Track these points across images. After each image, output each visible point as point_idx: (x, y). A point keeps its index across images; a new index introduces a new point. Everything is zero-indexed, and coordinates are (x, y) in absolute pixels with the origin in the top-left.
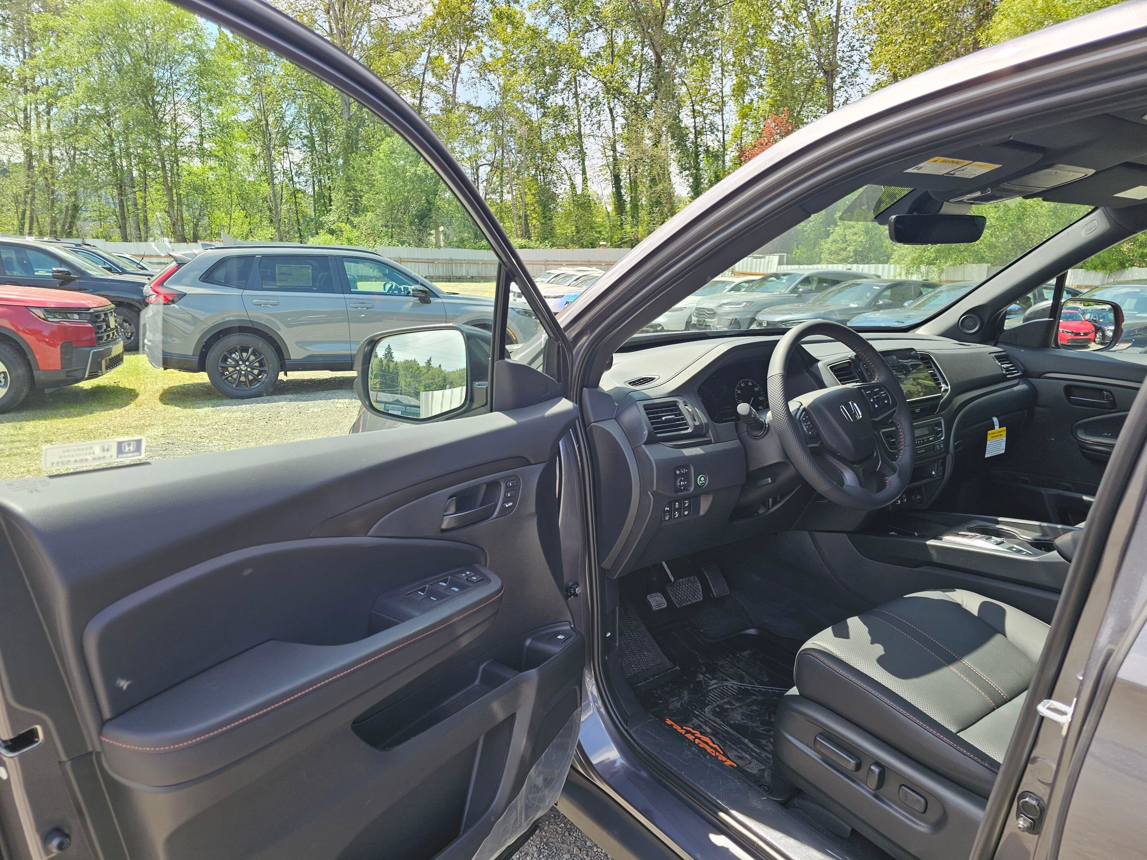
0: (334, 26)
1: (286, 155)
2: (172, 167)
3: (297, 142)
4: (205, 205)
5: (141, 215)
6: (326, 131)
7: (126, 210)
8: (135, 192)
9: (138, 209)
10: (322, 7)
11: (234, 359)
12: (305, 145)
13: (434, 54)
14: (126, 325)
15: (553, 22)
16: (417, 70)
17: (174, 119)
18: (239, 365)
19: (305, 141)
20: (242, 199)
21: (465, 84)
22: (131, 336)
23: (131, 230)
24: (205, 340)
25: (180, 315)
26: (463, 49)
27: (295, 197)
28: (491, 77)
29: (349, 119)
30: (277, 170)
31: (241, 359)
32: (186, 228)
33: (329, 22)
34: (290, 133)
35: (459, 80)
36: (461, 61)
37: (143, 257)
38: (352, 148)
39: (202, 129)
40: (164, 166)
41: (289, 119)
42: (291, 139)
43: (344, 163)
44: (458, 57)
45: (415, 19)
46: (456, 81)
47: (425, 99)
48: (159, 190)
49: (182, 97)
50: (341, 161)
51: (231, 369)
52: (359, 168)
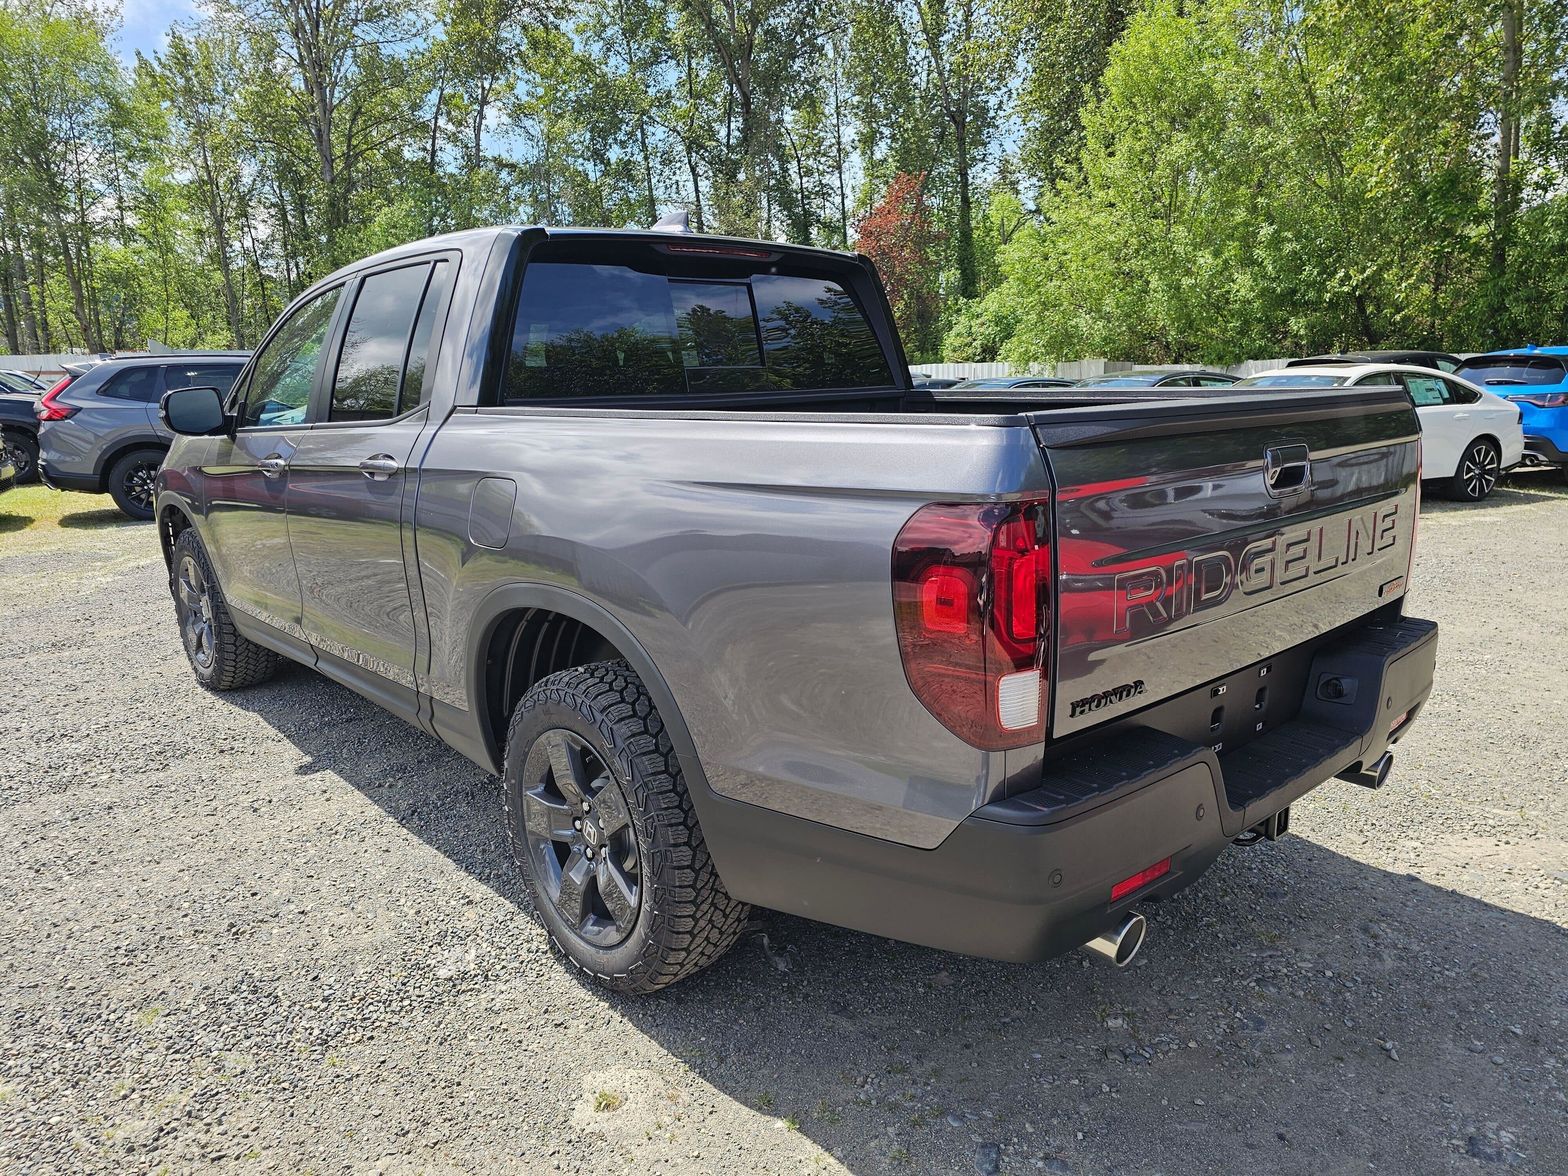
0: (304, 53)
1: (246, 229)
2: (79, 250)
3: (262, 213)
4: (130, 302)
5: (39, 317)
6: (302, 197)
7: (15, 310)
8: (27, 287)
9: (32, 309)
10: (286, 27)
11: (141, 478)
12: (273, 216)
13: (448, 91)
14: (17, 452)
15: (609, 50)
16: (426, 114)
17: (78, 185)
18: (147, 484)
19: (273, 211)
20: (186, 292)
21: (492, 133)
22: (25, 466)
23: (24, 339)
24: (106, 457)
25: (77, 433)
26: (487, 86)
27: (263, 288)
28: (528, 123)
29: (332, 182)
30: (234, 251)
31: (149, 477)
32: (106, 333)
33: (298, 48)
34: (250, 200)
35: (483, 127)
36: (484, 102)
37: (39, 374)
38: (339, 220)
39: (121, 199)
40: (67, 250)
41: (247, 180)
42: (253, 208)
43: (329, 241)
44: (480, 97)
45: (419, 44)
46: (479, 130)
47: (439, 153)
48: (61, 282)
49: (89, 154)
50: (324, 239)
51: (138, 489)
52: (348, 248)
